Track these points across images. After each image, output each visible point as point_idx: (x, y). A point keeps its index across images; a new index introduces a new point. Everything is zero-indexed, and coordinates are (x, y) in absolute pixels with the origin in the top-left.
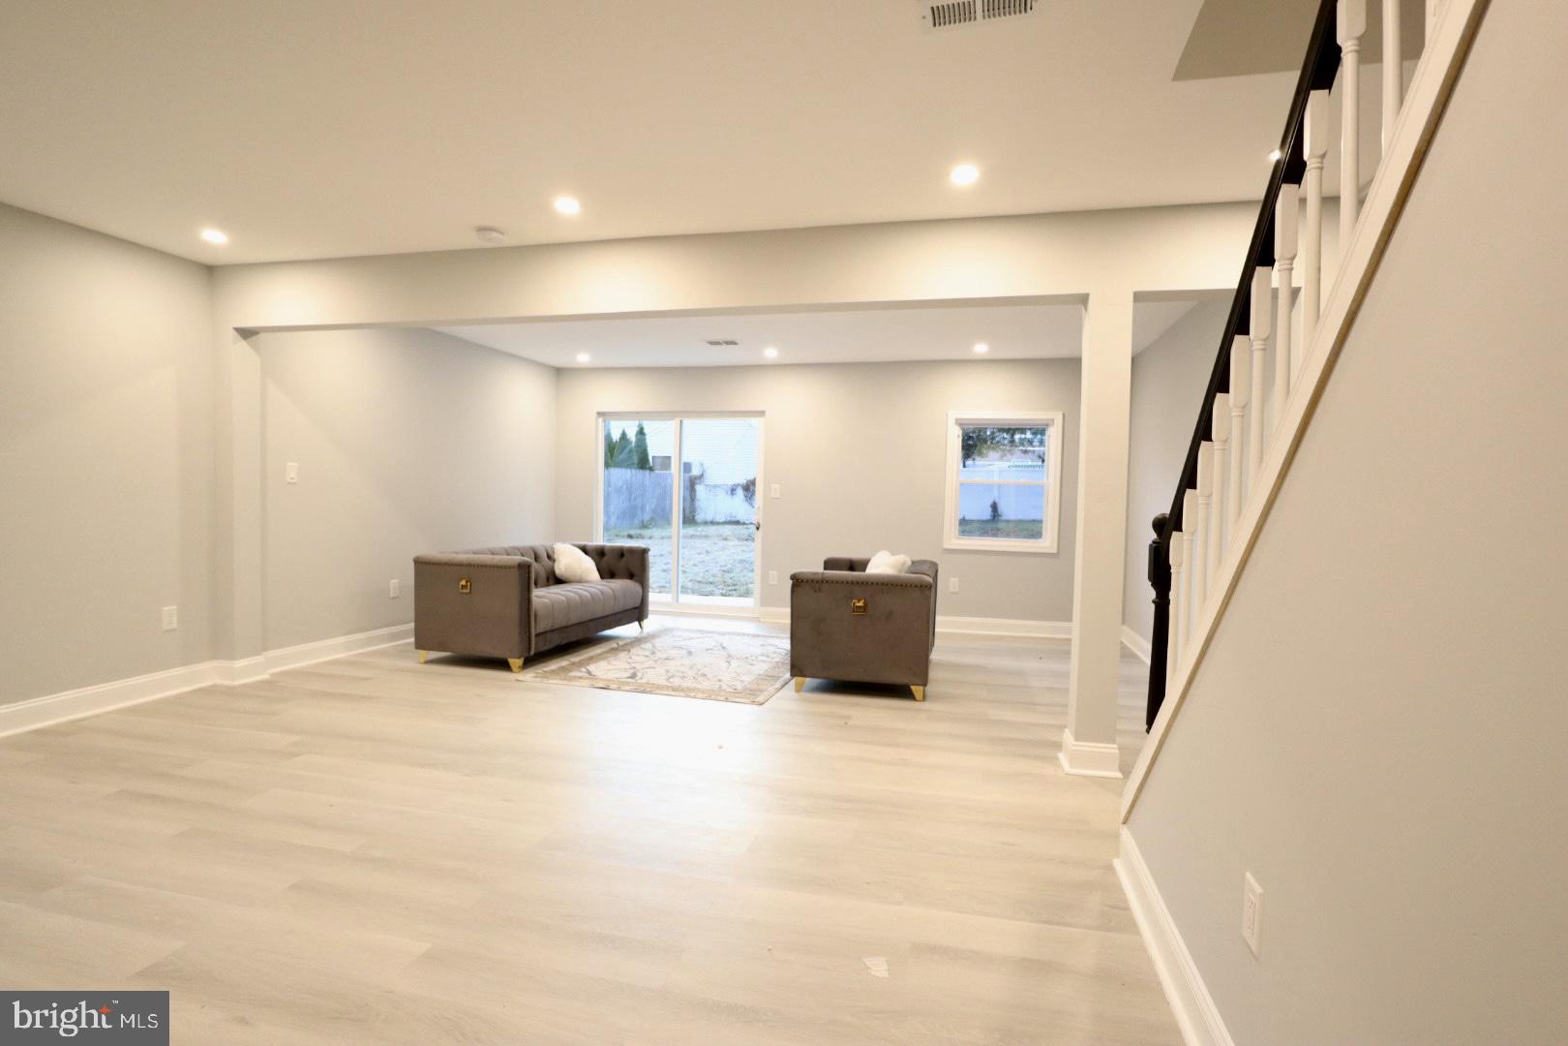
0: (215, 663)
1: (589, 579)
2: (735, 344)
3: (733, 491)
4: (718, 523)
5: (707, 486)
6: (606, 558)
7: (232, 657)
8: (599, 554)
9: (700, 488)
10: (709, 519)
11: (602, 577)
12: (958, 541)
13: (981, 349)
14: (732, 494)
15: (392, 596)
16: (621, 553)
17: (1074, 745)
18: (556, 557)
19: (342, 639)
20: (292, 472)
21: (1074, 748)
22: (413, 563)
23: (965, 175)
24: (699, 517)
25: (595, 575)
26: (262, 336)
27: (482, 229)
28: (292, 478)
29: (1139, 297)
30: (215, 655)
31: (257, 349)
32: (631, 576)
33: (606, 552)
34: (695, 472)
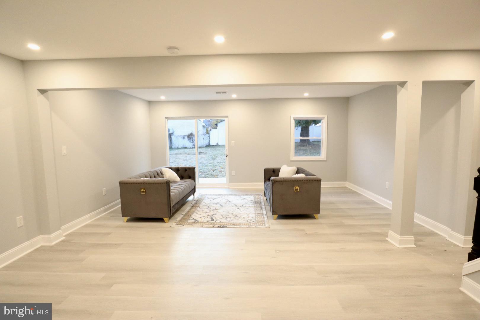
0: (41, 237)
1: (176, 180)
2: (226, 93)
3: (184, 138)
4: (180, 148)
5: (175, 136)
6: (179, 172)
7: (49, 233)
8: (177, 170)
9: (173, 137)
10: (176, 147)
11: (181, 179)
12: (295, 158)
13: (306, 95)
14: (184, 139)
15: (104, 194)
16: (186, 169)
17: (400, 238)
18: (163, 173)
19: (88, 216)
20: (64, 151)
21: (400, 239)
22: (119, 183)
23: (388, 35)
24: (173, 147)
25: (178, 179)
26: (49, 92)
27: (170, 48)
28: (65, 153)
29: (425, 83)
30: (41, 233)
31: (47, 98)
32: (190, 177)
33: (179, 169)
34: (171, 132)
